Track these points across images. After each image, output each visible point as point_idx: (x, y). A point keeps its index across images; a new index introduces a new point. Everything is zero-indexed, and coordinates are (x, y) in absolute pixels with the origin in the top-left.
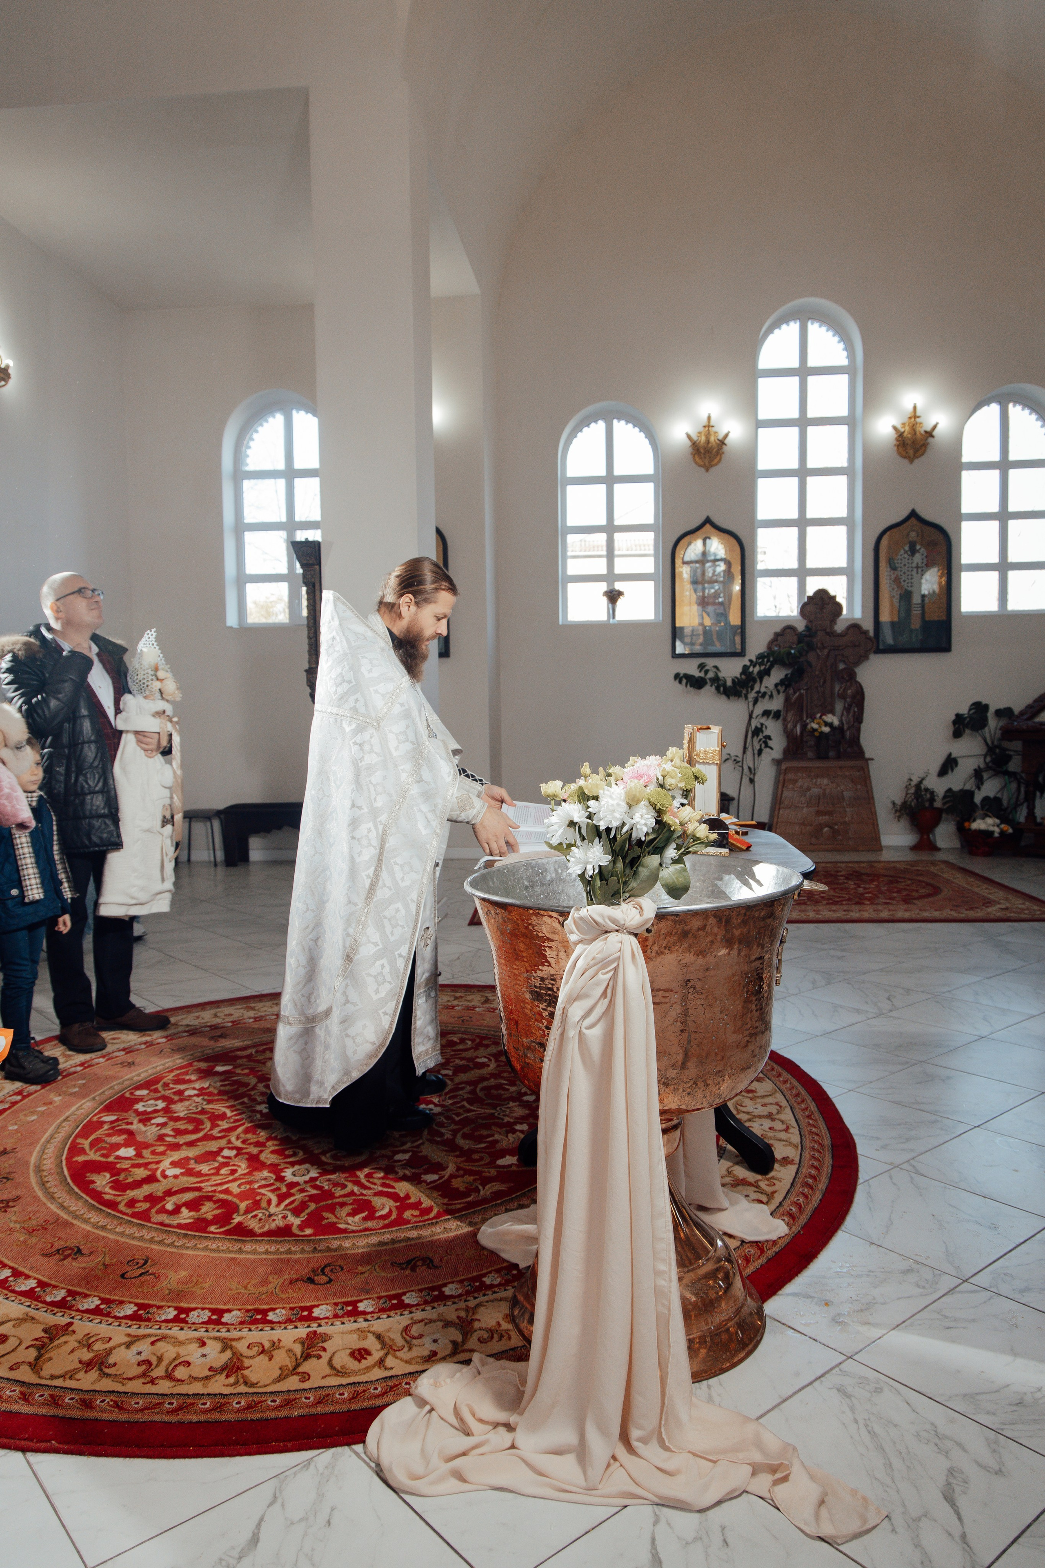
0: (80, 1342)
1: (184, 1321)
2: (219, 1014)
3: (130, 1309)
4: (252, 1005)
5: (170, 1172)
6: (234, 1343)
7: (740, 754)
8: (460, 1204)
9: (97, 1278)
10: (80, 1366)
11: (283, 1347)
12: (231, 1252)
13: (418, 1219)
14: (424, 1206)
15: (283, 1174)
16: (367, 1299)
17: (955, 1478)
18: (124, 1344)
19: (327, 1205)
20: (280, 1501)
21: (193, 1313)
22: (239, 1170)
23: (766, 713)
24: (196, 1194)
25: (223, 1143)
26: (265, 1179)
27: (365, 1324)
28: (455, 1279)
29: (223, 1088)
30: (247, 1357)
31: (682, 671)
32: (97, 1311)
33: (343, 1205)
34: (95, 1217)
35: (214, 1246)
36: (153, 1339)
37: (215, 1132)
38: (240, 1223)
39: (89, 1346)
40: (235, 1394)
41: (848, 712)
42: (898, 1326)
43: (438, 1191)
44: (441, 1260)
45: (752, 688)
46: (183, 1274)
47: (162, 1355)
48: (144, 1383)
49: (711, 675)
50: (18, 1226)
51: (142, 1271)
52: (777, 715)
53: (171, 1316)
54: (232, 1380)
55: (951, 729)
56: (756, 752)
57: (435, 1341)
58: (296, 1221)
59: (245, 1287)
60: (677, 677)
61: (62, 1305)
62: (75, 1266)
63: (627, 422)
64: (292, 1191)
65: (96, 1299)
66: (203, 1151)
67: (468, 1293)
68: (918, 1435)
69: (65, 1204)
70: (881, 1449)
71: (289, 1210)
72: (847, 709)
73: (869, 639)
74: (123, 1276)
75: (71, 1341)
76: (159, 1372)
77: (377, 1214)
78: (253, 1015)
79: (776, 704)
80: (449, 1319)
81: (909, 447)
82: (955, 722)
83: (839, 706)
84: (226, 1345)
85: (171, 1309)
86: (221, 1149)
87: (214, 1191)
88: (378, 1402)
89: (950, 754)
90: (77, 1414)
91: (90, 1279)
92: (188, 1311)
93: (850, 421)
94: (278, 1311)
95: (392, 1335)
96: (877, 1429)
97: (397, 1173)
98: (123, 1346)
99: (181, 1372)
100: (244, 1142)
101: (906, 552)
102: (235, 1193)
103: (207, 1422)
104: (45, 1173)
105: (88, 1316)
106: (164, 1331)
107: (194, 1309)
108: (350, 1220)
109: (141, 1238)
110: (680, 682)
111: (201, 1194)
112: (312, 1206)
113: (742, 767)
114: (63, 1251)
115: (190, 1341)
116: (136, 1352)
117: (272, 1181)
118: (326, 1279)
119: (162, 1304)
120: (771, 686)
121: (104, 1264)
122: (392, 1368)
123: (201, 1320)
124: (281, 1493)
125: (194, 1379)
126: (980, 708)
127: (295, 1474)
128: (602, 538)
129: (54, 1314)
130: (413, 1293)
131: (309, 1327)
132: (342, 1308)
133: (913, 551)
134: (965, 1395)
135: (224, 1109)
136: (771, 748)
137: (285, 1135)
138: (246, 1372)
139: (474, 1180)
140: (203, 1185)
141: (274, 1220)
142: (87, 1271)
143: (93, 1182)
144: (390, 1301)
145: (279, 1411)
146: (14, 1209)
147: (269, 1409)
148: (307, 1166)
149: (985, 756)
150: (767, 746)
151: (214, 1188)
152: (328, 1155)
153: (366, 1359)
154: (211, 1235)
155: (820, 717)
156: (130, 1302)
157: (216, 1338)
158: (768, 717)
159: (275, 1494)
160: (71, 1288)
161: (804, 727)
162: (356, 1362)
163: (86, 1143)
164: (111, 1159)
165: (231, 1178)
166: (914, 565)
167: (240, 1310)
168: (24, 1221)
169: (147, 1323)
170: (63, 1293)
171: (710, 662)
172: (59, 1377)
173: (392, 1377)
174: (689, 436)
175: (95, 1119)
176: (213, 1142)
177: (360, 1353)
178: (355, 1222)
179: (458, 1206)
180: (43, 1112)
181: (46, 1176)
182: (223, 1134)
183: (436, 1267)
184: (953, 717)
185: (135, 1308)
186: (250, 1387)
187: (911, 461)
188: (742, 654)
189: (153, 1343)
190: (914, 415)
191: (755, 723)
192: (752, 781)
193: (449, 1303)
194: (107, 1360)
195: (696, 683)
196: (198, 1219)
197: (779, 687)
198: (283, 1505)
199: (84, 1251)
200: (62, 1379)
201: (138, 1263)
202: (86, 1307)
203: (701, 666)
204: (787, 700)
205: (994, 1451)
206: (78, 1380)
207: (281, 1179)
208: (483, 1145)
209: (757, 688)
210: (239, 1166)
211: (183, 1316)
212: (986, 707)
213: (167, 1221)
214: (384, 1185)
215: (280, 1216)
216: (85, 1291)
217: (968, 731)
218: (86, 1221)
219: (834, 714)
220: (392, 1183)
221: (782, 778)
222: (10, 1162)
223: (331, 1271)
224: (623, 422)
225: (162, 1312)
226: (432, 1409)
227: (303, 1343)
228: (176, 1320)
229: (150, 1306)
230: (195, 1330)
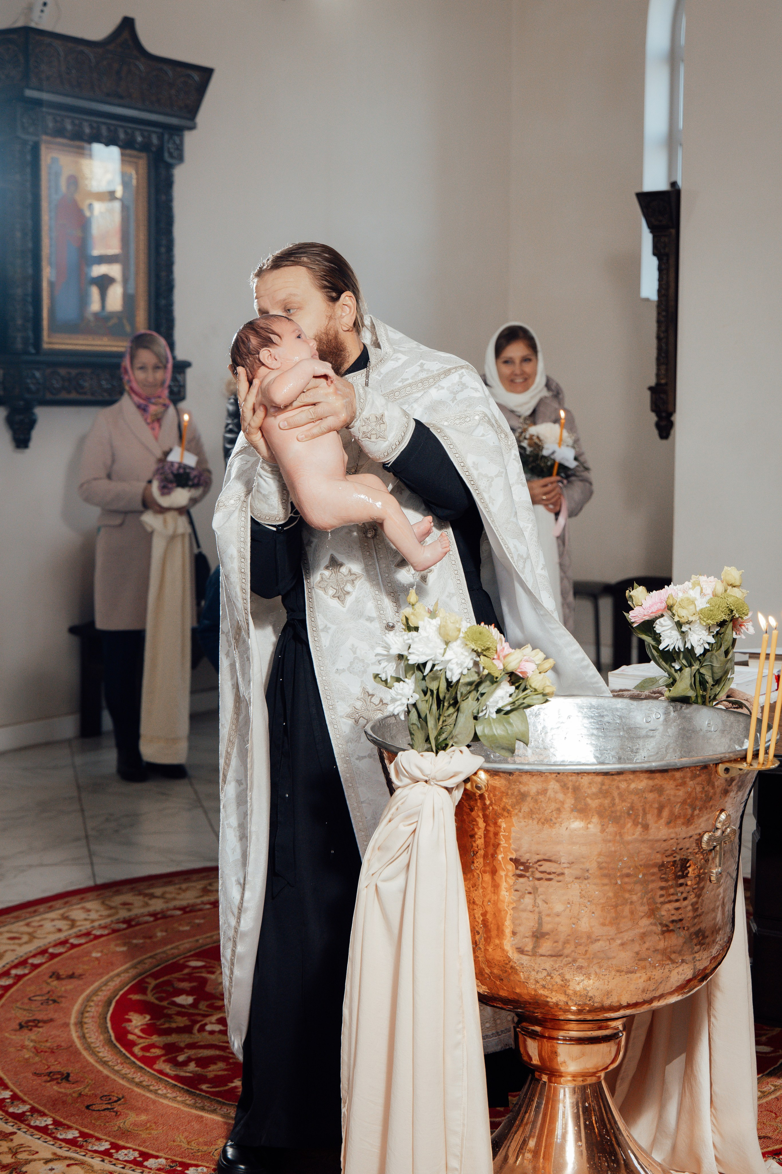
0: (10, 1149)
1: (111, 1155)
3: (71, 1135)
5: (209, 1028)
9: (64, 1102)
18: (45, 1159)
21: (123, 1150)
24: (218, 1052)
32: (44, 1130)
34: (105, 1053)
35: (192, 1102)
36: (72, 1162)
39: (15, 1154)
46: (143, 1118)
50: (32, 1044)
51: (109, 1107)
53: (102, 1149)
59: (189, 1143)
61: (19, 1118)
62: (54, 1089)
65: (50, 1119)
69: (87, 1035)
74: (88, 1107)
75: (5, 1145)
85: (107, 1143)
91: (56, 1103)
92: (120, 1148)
94: (200, 1169)
98: (42, 1161)
104: (92, 1004)
105: (33, 1131)
106: (87, 1159)
107: (128, 1148)
109: (131, 1081)
114: (53, 1075)
116: (49, 1168)
119: (103, 1137)
121: (80, 1094)
123: (126, 1158)
129: (6, 1123)
142: (61, 1095)
143: (130, 1021)
146: (40, 1030)
154: (198, 1092)
156: (77, 1129)
160: (36, 1105)
163: (153, 983)
164: (165, 1003)
167: (167, 1159)
168: (39, 1042)
169: (77, 1149)
170: (27, 1107)
175: (181, 962)
180: (136, 945)
181: (90, 1006)
185: (78, 1135)
189: (68, 1166)
194: (22, 1167)
196: (199, 1075)
199: (70, 1078)
201: (110, 1099)
202: (38, 1123)
211: (112, 1151)
213: (167, 1070)
216: (46, 1111)
218: (94, 1053)
222: (69, 987)
225: (97, 1143)
228: (106, 1153)
229: (92, 1136)
230: (114, 1165)
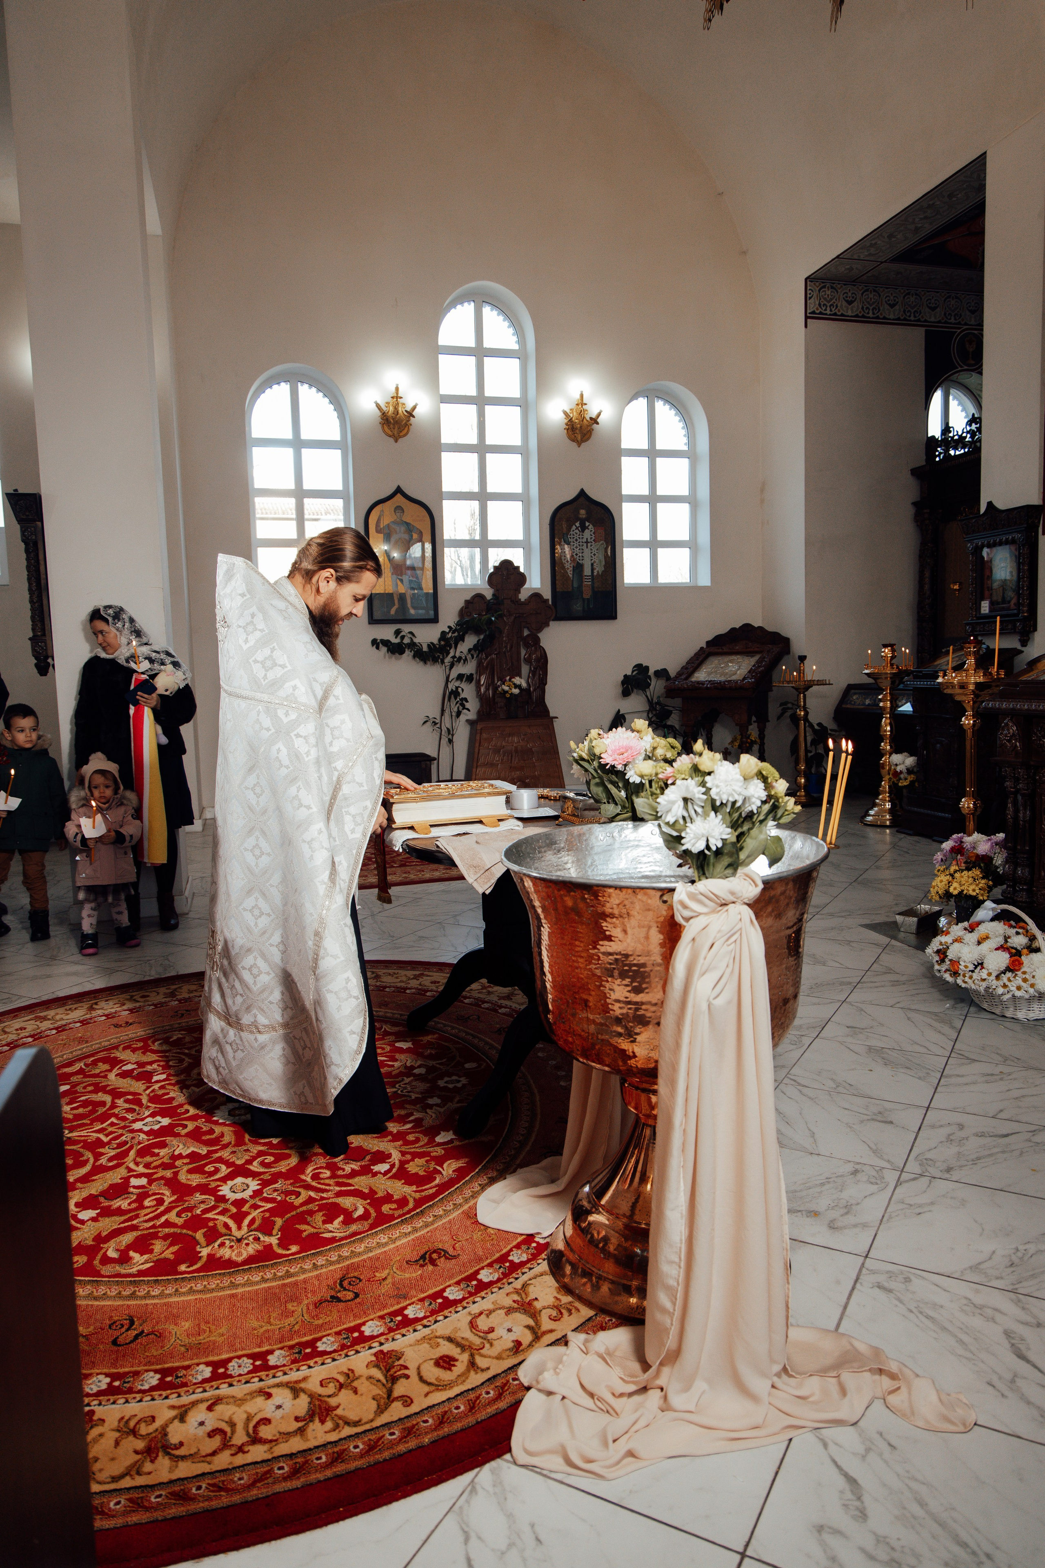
0: (118, 1431)
1: (227, 1376)
2: (7, 1030)
3: (153, 1379)
4: (41, 1014)
5: (84, 1216)
6: (302, 1385)
7: (438, 717)
8: (431, 1188)
10: (139, 1456)
11: (360, 1376)
12: (223, 1289)
13: (400, 1212)
14: (396, 1197)
15: (220, 1193)
16: (410, 1305)
17: (1013, 1338)
18: (175, 1418)
19: (293, 1216)
20: (473, 1535)
21: (230, 1364)
22: (165, 1198)
23: (460, 677)
24: (134, 1234)
25: (122, 1172)
26: (203, 1202)
27: (427, 1331)
28: (482, 1265)
29: (75, 1112)
30: (329, 1396)
31: (379, 637)
32: (116, 1391)
33: (311, 1213)
35: (199, 1287)
36: (206, 1404)
37: (103, 1161)
38: (209, 1255)
39: (134, 1432)
40: (345, 1439)
41: (534, 675)
42: (881, 1221)
43: (400, 1180)
44: (454, 1249)
45: (448, 653)
46: (187, 1325)
47: (230, 1418)
48: (232, 1455)
49: (407, 641)
51: (135, 1332)
52: (469, 678)
53: (208, 1374)
54: (329, 1425)
55: (620, 690)
56: (454, 714)
57: (510, 1330)
58: (274, 1240)
59: (269, 1323)
60: (375, 643)
63: (311, 386)
64: (243, 1209)
65: (101, 1377)
66: (106, 1186)
67: (506, 1275)
68: (962, 1310)
70: (944, 1329)
71: (255, 1230)
72: (533, 672)
73: (549, 607)
74: (115, 1342)
75: (107, 1432)
76: (240, 1438)
77: (356, 1215)
78: (52, 1026)
79: (469, 668)
80: (508, 1306)
81: (578, 431)
82: (623, 683)
83: (525, 669)
84: (295, 1390)
85: (202, 1367)
86: (126, 1180)
87: (154, 1227)
88: (502, 1405)
89: (619, 711)
90: (174, 1511)
92: (225, 1363)
93: (523, 403)
94: (324, 1340)
95: (463, 1336)
96: (931, 1313)
97: (344, 1170)
98: (176, 1422)
99: (265, 1432)
100: (147, 1166)
101: (577, 528)
102: (180, 1224)
103: (337, 1477)
105: (106, 1398)
106: (213, 1392)
107: (230, 1360)
108: (329, 1226)
109: (105, 1296)
110: (378, 648)
111: (140, 1233)
112: (279, 1222)
113: (440, 728)
115: (253, 1395)
116: (196, 1424)
117: (213, 1203)
118: (350, 1295)
119: (187, 1363)
120: (465, 651)
122: (488, 1368)
123: (246, 1370)
124: (468, 1526)
125: (286, 1436)
126: (641, 669)
127: (468, 1502)
128: (291, 502)
130: (452, 1288)
131: (370, 1348)
132: (392, 1321)
133: (583, 528)
134: (971, 1268)
135: (95, 1135)
136: (469, 710)
137: (189, 1151)
138: (339, 1412)
139: (427, 1161)
140: (135, 1222)
141: (247, 1244)
144: (435, 1301)
145: (407, 1442)
147: (392, 1444)
148: (239, 1180)
149: (648, 712)
150: (464, 708)
151: (151, 1224)
152: (255, 1163)
153: (454, 1365)
154: (188, 1276)
155: (510, 680)
156: (147, 1371)
157: (278, 1385)
158: (462, 681)
159: (463, 1530)
161: (496, 688)
162: (449, 1372)
165: (162, 1208)
166: (585, 540)
167: (281, 1348)
169: (185, 1389)
171: (406, 628)
172: (122, 1476)
173: (494, 1377)
174: (378, 405)
176: (111, 1173)
177: (444, 1361)
178: (335, 1228)
179: (431, 1191)
182: (115, 1162)
183: (455, 1257)
184: (622, 678)
185: (159, 1376)
186: (355, 1426)
187: (579, 445)
188: (435, 620)
189: (209, 1409)
190: (581, 403)
191: (451, 686)
192: (450, 741)
193: (494, 1290)
194: (168, 1441)
195: (395, 649)
196: (158, 1260)
197: (473, 652)
198: (479, 1538)
200: (128, 1478)
201: (122, 1325)
202: (96, 1388)
203: (397, 633)
204: (479, 665)
205: (1023, 1308)
206: (150, 1473)
207: (223, 1199)
208: (409, 1126)
209: (452, 654)
210: (162, 1194)
211: (221, 1370)
212: (647, 668)
213: (123, 1272)
214: (338, 1184)
215: (251, 1238)
217: (635, 690)
219: (521, 677)
220: (345, 1180)
221: (478, 738)
223: (350, 1284)
224: (306, 386)
225: (193, 1372)
226: (564, 1398)
227: (377, 1366)
228: (215, 1377)
229: (177, 1369)
230: (247, 1382)
